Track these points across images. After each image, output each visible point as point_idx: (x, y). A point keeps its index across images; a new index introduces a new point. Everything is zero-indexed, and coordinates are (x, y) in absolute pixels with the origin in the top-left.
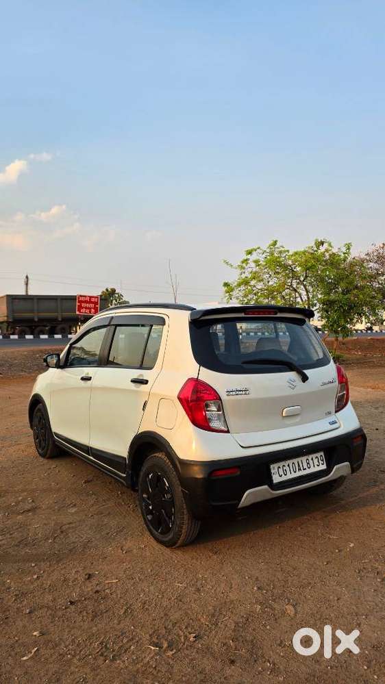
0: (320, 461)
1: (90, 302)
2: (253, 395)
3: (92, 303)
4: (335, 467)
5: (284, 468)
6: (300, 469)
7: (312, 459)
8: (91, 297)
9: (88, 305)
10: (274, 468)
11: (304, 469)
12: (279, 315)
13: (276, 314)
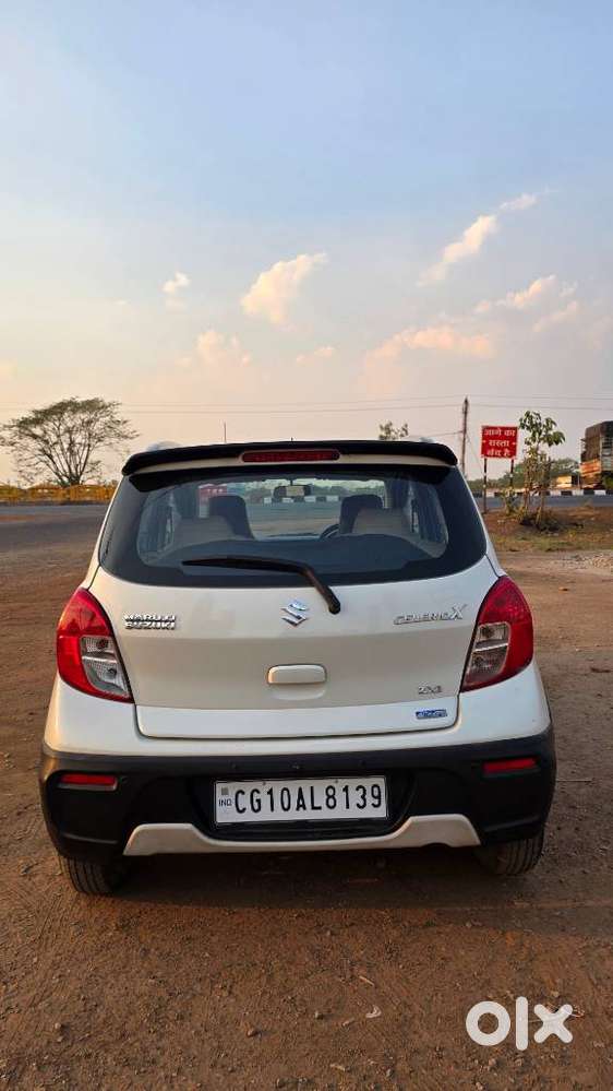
0: (368, 797)
1: (503, 437)
2: (184, 631)
3: (505, 438)
4: (411, 820)
5: (256, 796)
6: (302, 805)
7: (346, 789)
8: (504, 429)
9: (499, 443)
10: (225, 792)
11: (314, 808)
12: (343, 460)
13: (337, 458)
